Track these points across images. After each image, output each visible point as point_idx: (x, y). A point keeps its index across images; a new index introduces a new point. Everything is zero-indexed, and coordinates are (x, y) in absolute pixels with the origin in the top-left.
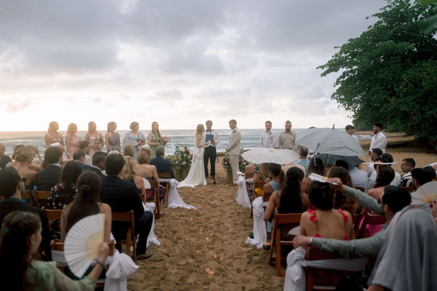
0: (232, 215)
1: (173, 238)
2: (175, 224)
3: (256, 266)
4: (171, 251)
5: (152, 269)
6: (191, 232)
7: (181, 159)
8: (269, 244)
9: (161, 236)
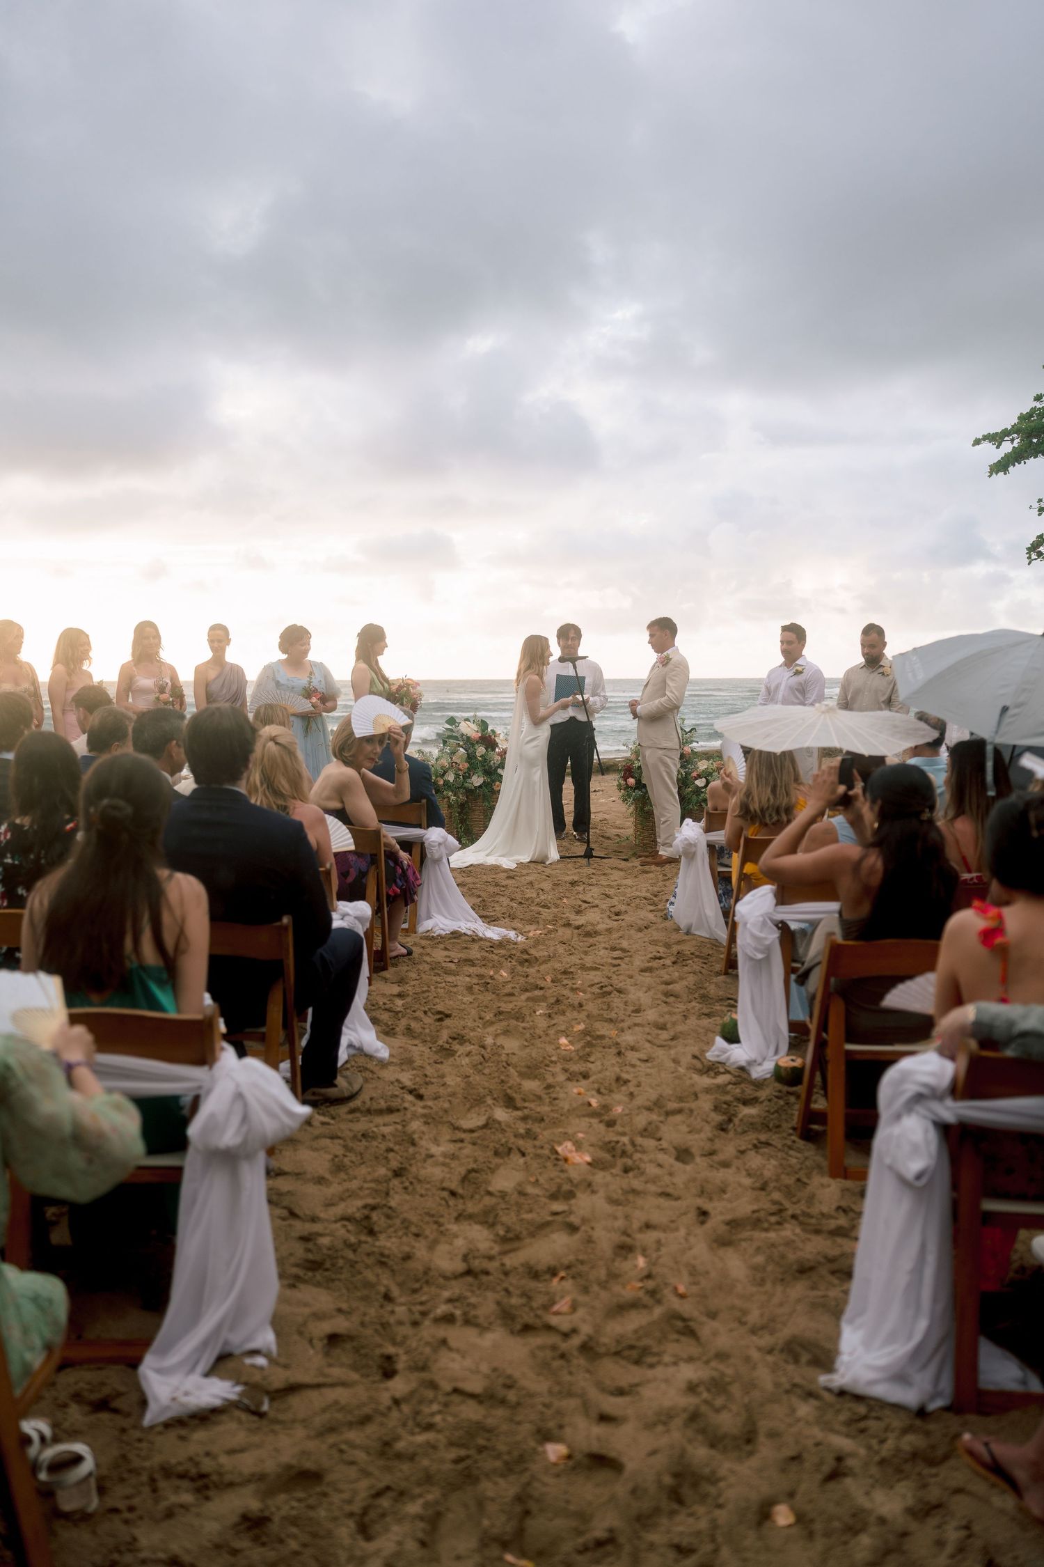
0: (655, 964)
1: (438, 1036)
2: (444, 988)
3: (747, 1138)
4: (428, 1079)
5: (360, 1141)
6: (501, 1017)
7: (467, 765)
8: (798, 1063)
9: (393, 1029)
